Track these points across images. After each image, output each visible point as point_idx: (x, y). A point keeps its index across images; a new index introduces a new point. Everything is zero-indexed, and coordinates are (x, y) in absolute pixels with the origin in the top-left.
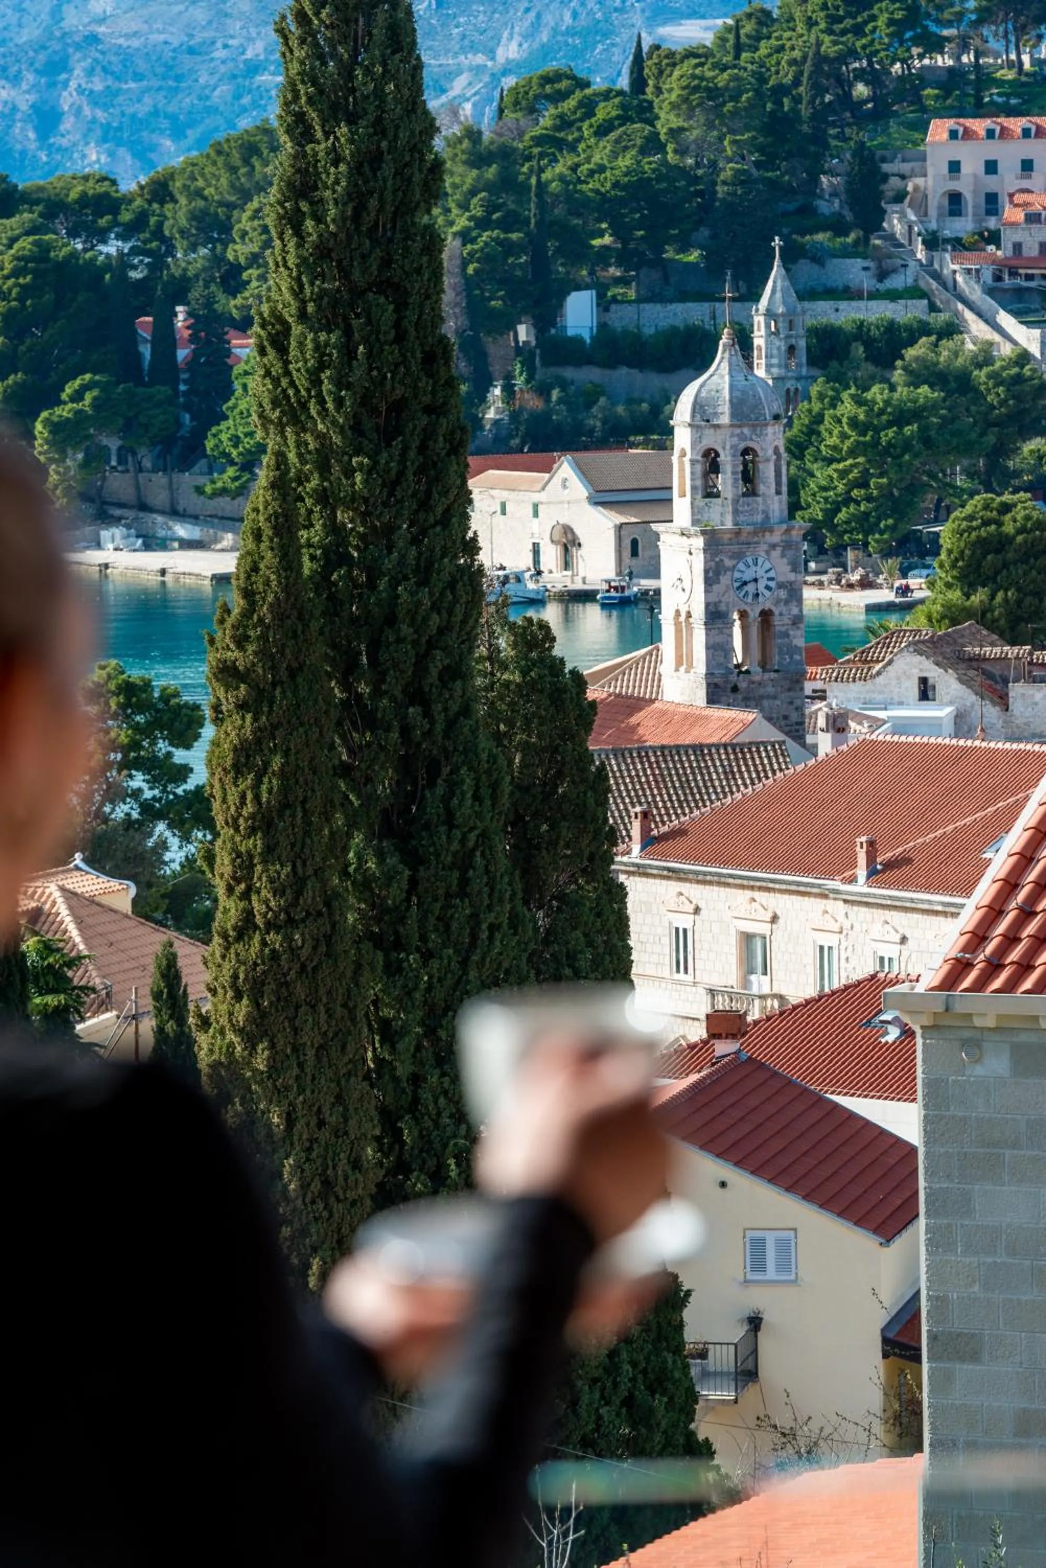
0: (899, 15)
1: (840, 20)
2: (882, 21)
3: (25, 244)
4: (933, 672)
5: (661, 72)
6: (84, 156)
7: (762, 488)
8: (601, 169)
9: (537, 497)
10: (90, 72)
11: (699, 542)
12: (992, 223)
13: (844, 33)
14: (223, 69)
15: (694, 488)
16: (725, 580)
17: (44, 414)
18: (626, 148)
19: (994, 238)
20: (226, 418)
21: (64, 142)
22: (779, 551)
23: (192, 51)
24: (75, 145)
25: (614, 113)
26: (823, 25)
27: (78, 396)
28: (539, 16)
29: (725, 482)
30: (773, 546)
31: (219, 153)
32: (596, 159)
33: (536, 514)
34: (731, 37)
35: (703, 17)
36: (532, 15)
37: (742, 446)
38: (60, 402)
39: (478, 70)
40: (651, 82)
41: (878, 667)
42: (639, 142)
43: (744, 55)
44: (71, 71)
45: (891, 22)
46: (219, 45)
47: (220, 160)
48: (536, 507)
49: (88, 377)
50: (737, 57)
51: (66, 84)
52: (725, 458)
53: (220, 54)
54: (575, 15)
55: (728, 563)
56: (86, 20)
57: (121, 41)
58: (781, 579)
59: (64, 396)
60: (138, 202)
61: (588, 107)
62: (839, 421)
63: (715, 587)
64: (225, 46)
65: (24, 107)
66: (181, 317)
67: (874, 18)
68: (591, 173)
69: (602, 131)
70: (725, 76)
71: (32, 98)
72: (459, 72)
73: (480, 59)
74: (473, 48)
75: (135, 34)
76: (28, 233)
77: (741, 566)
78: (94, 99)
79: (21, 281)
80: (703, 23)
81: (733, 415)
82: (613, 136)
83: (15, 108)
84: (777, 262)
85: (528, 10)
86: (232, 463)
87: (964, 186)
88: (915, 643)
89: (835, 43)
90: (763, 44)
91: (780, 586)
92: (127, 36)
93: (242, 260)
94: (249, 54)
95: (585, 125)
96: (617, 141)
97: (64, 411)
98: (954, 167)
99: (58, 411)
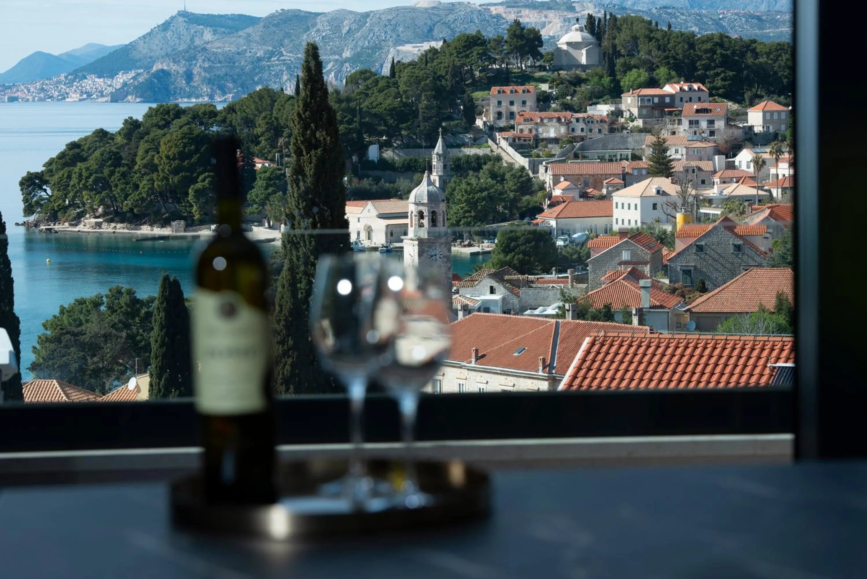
0: (481, 51)
1: (460, 53)
2: (475, 53)
3: (185, 129)
4: (495, 284)
5: (401, 71)
6: (202, 89)
7: (438, 224)
8: (381, 104)
9: (359, 216)
10: (204, 61)
11: (417, 242)
12: (512, 122)
13: (462, 57)
14: (249, 60)
15: (415, 224)
16: (425, 255)
17: (192, 186)
18: (389, 97)
19: (513, 127)
20: (254, 188)
21: (196, 84)
22: (443, 245)
23: (238, 53)
24: (199, 85)
25: (385, 84)
26: (455, 55)
27: (203, 180)
28: (357, 43)
29: (425, 222)
30: (442, 244)
31: (251, 97)
32: (379, 100)
33: (359, 221)
34: (424, 58)
35: (412, 43)
36: (354, 42)
37: (432, 210)
38: (197, 182)
39: (336, 61)
40: (397, 74)
41: (477, 282)
42: (393, 94)
43: (429, 65)
44: (198, 60)
45: (478, 54)
46: (248, 51)
47: (251, 100)
48: (359, 219)
49: (207, 174)
50: (426, 65)
51: (196, 65)
52: (426, 214)
53: (248, 54)
54: (369, 43)
55: (426, 249)
56: (202, 42)
57: (214, 50)
58: (445, 255)
59: (199, 180)
60: (224, 114)
61: (377, 82)
62: (461, 191)
63: (422, 257)
64: (250, 52)
65: (181, 72)
66: (238, 153)
67: (472, 52)
68: (377, 105)
69: (380, 91)
70: (422, 72)
71: (184, 69)
72: (330, 62)
73: (337, 57)
74: (335, 53)
75: (219, 47)
76: (186, 124)
77: (431, 250)
78: (205, 70)
79: (184, 141)
80: (413, 45)
81: (428, 200)
82: (385, 92)
83: (178, 72)
84: (440, 136)
85: (353, 40)
86: (256, 203)
87: (503, 110)
88: (490, 275)
89: (459, 61)
90: (435, 61)
91: (444, 257)
92: (216, 48)
93: (259, 134)
94: (258, 55)
95: (375, 88)
96: (386, 94)
97: (199, 185)
98: (500, 103)
99: (197, 185)
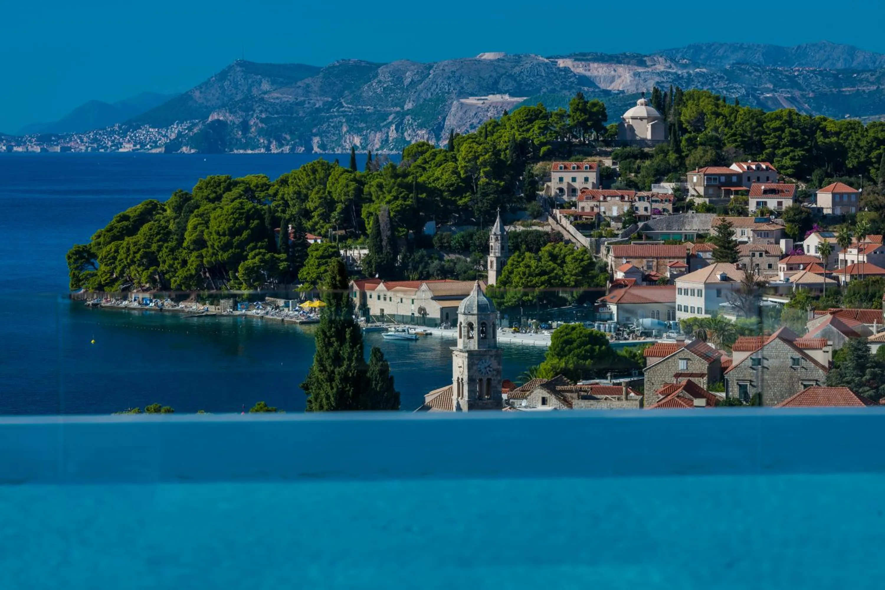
0: (542, 126)
3: (236, 203)
4: (547, 396)
5: (459, 144)
6: (258, 141)
8: (438, 179)
9: (413, 297)
10: (261, 112)
11: (466, 355)
12: (574, 199)
14: (308, 111)
15: (464, 336)
16: (475, 368)
17: (242, 263)
18: (446, 171)
19: (574, 205)
20: (305, 266)
21: (252, 136)
22: (493, 357)
23: (297, 104)
24: (256, 136)
25: (443, 158)
27: (254, 257)
28: (419, 95)
29: (475, 333)
31: (305, 170)
32: (436, 175)
33: (413, 303)
35: (476, 96)
36: (417, 94)
38: (247, 259)
39: (397, 113)
40: (456, 147)
41: (528, 393)
42: (451, 169)
43: (488, 138)
44: (254, 111)
45: (539, 128)
46: (307, 102)
47: (305, 173)
48: (413, 300)
49: (257, 250)
50: (486, 138)
51: (252, 116)
52: (475, 325)
53: (306, 105)
54: (432, 95)
55: (476, 362)
56: (260, 92)
57: (272, 100)
58: (494, 368)
59: (249, 257)
61: (434, 156)
64: (309, 103)
65: (237, 123)
66: (290, 228)
67: (533, 126)
68: (434, 180)
69: (438, 165)
70: (481, 147)
71: (241, 120)
72: (391, 114)
73: (398, 109)
74: (396, 105)
75: (277, 98)
76: (237, 198)
77: (480, 363)
78: (262, 121)
79: (234, 216)
80: (477, 98)
81: (478, 310)
82: (442, 167)
83: (234, 123)
84: (498, 215)
85: (415, 92)
86: (307, 282)
87: (564, 186)
88: (541, 385)
91: (494, 370)
92: (274, 99)
93: (312, 209)
94: (317, 106)
95: (432, 162)
96: (444, 169)
97: (249, 262)
98: (561, 180)
99: (246, 262)
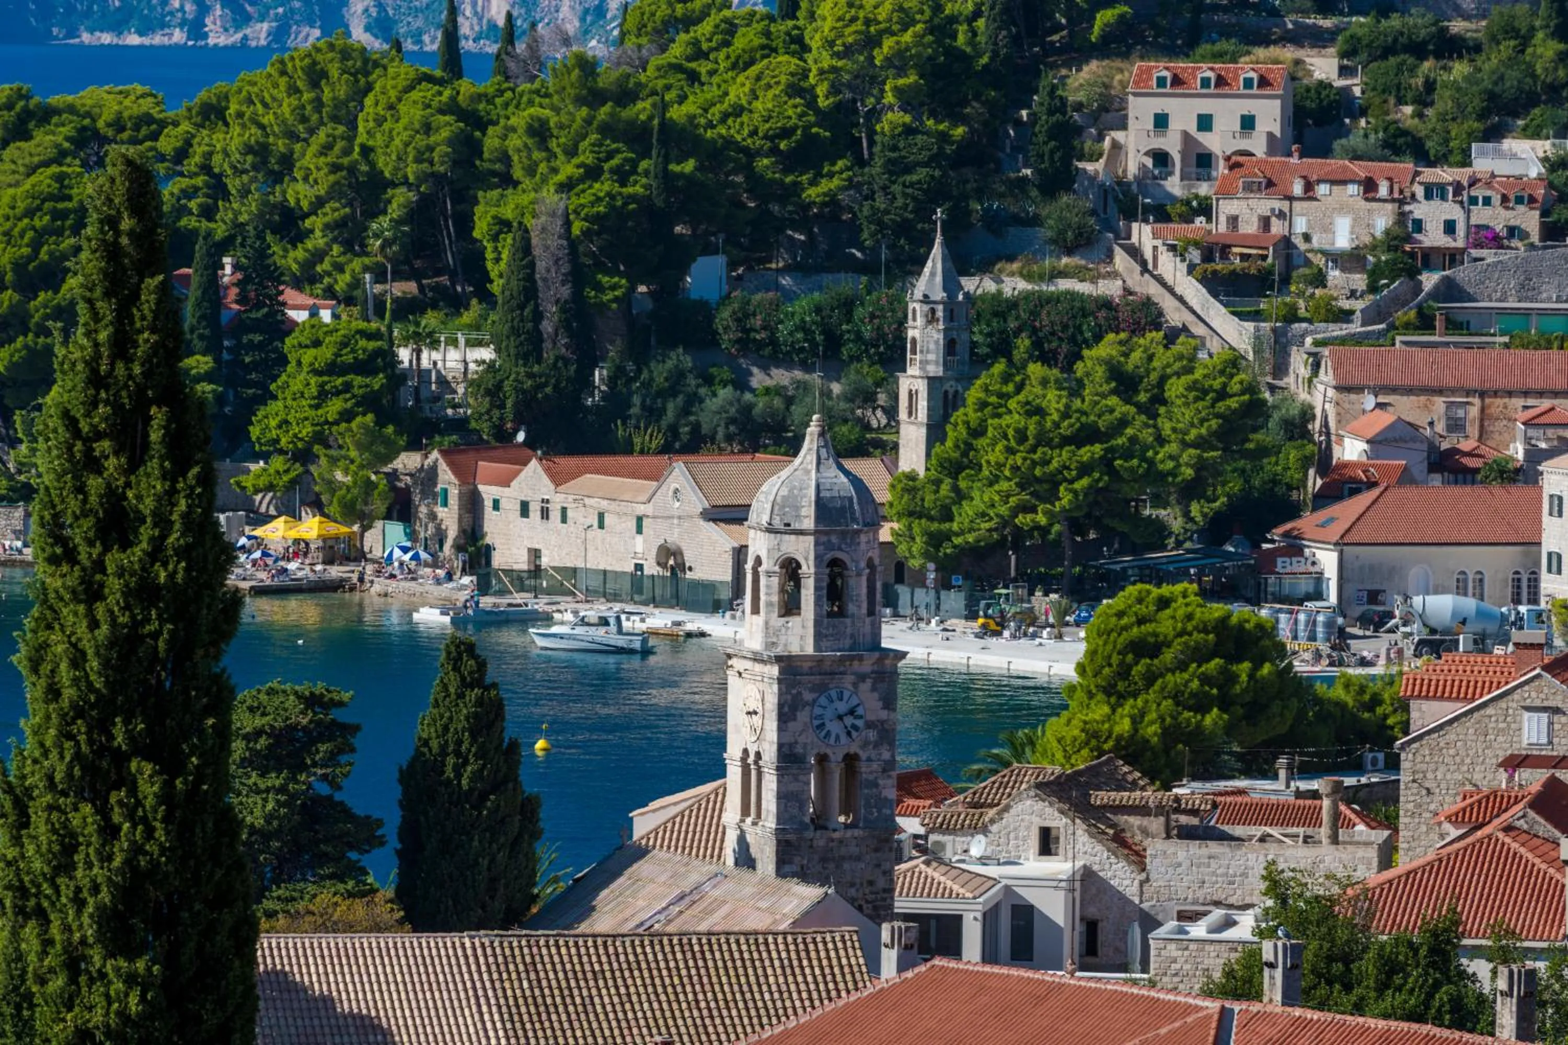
7: (851, 608)
8: (738, 111)
9: (641, 510)
11: (775, 670)
12: (1202, 190)
15: (769, 604)
16: (803, 716)
18: (769, 86)
19: (1205, 209)
20: (274, 397)
22: (869, 682)
25: (757, 42)
29: (806, 597)
30: (862, 678)
32: (732, 97)
33: (639, 530)
37: (829, 556)
42: (783, 79)
48: (640, 522)
52: (808, 568)
55: (808, 696)
58: (871, 717)
63: (791, 725)
66: (228, 270)
68: (725, 117)
69: (741, 64)
76: (46, 164)
77: (823, 700)
79: (37, 223)
81: (819, 518)
82: (753, 71)
84: (937, 247)
86: (281, 452)
87: (1173, 144)
88: (1040, 787)
91: (870, 725)
93: (305, 205)
95: (722, 55)
96: (758, 78)
98: (1162, 121)
